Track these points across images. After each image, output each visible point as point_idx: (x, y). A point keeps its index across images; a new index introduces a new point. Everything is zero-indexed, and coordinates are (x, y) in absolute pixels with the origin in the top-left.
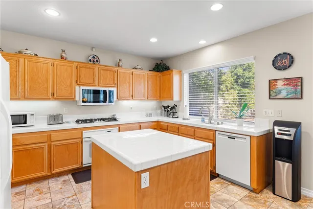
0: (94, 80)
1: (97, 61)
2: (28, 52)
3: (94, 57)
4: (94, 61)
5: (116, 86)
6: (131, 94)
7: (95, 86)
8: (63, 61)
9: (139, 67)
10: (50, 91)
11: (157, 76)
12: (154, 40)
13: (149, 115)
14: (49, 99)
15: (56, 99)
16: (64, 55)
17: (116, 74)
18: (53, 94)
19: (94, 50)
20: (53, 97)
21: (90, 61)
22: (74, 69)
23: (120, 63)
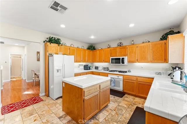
0: (116, 54)
2: (100, 48)
3: (120, 44)
6: (137, 59)
7: (117, 56)
9: (145, 41)
19: (120, 40)
21: (119, 45)
22: (110, 51)
23: (132, 43)
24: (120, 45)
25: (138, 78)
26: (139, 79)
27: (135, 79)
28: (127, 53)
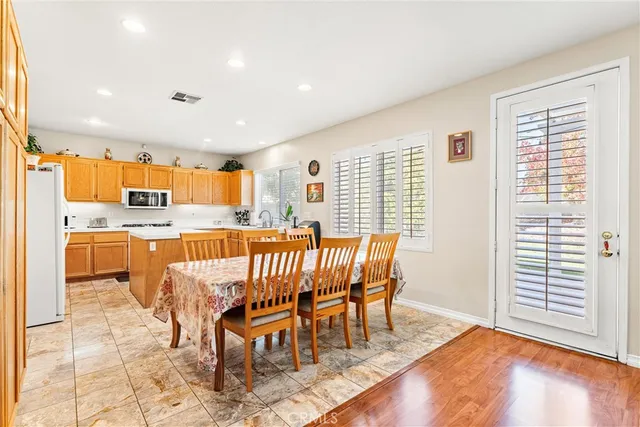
0: (143, 182)
1: (149, 159)
3: (145, 156)
4: (144, 160)
5: (171, 188)
7: (144, 187)
10: (93, 193)
11: (225, 176)
13: (217, 223)
14: (92, 201)
15: (99, 201)
16: (108, 154)
17: (171, 174)
18: (95, 196)
20: (97, 199)
21: (141, 159)
22: (120, 170)
23: (178, 162)
28: (170, 183)
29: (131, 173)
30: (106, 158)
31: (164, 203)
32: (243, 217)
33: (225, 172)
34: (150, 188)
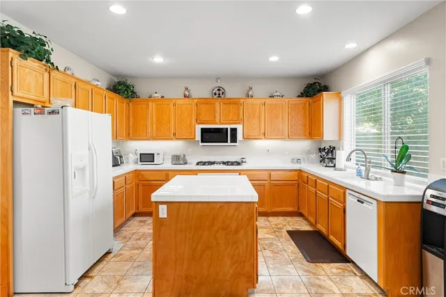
0: (215, 117)
1: (223, 93)
2: (156, 95)
3: (219, 90)
4: (219, 94)
5: (242, 122)
6: (263, 131)
7: (216, 123)
8: (187, 99)
9: (276, 94)
10: (173, 131)
11: (305, 104)
12: (274, 59)
13: (295, 161)
14: (171, 139)
15: (178, 139)
16: (187, 93)
17: (242, 107)
18: (174, 134)
19: (219, 81)
20: (176, 137)
21: (215, 94)
22: (194, 108)
23: (250, 93)
24: (219, 93)
25: (272, 173)
26: (275, 176)
27: (265, 176)
28: (241, 117)
29: (203, 108)
30: (185, 96)
31: (234, 139)
32: (328, 155)
33: (304, 99)
34: (221, 124)
